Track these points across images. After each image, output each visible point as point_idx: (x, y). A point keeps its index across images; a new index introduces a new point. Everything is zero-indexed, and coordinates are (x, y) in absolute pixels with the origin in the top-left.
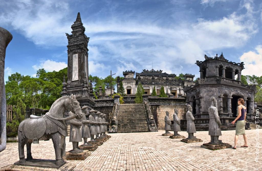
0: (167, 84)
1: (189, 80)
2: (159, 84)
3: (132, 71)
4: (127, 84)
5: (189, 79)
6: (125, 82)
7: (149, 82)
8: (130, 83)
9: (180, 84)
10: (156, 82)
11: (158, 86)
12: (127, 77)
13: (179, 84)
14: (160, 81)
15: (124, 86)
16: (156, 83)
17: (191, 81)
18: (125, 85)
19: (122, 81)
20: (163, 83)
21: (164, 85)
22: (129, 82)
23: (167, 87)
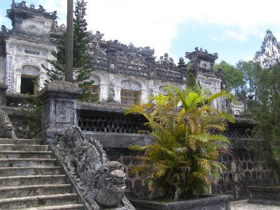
0: (152, 74)
1: (204, 67)
2: (128, 72)
3: (44, 10)
4: (23, 53)
5: (205, 65)
6: (18, 45)
7: (99, 62)
8: (38, 54)
9: (185, 79)
10: (121, 65)
11: (124, 79)
12: (25, 25)
13: (181, 79)
14: (132, 63)
15: (11, 58)
16: (121, 68)
17: (208, 71)
18: (17, 56)
19: (7, 38)
20: (140, 68)
21: (143, 76)
22: (34, 47)
23: (151, 82)
